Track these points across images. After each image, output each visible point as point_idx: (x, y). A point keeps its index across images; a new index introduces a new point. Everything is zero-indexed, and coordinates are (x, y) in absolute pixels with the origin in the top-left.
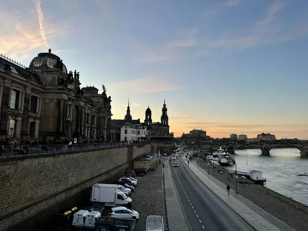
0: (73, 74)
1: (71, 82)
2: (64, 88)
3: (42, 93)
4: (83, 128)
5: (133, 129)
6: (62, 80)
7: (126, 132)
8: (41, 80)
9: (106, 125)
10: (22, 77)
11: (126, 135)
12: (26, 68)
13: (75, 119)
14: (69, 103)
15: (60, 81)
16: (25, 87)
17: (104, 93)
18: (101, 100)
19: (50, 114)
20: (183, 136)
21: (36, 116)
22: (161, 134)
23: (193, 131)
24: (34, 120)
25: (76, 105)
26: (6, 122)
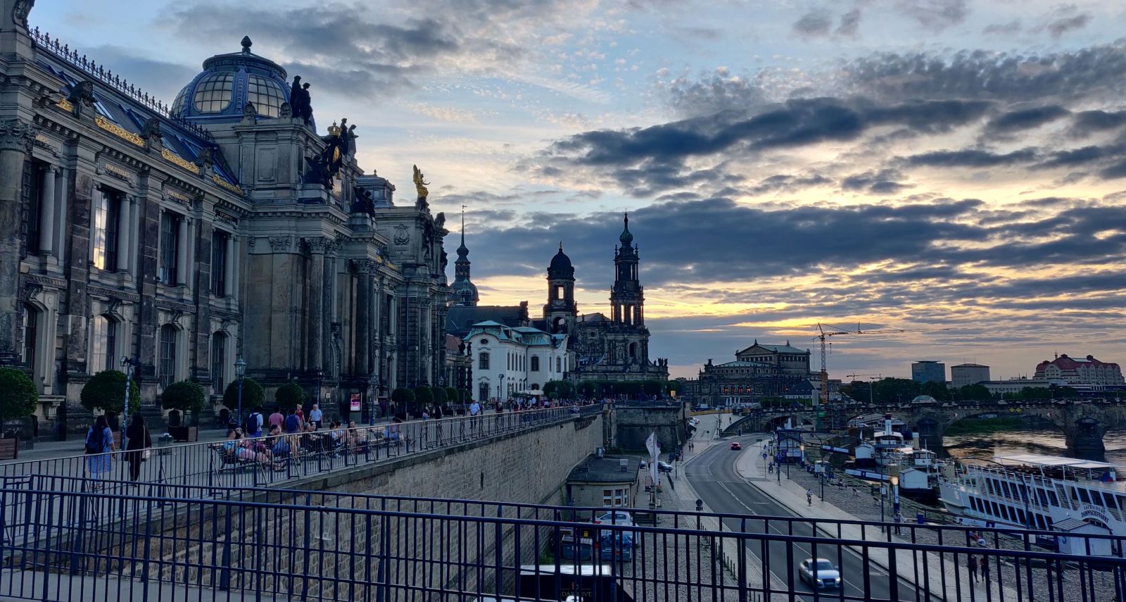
1: (336, 167)
3: (245, 215)
5: (512, 348)
7: (484, 361)
11: (485, 372)
15: (305, 166)
17: (423, 203)
18: (413, 232)
19: (277, 299)
20: (707, 376)
21: (224, 306)
22: (613, 368)
23: (750, 352)
24: (222, 322)
25: (351, 261)
26: (152, 336)
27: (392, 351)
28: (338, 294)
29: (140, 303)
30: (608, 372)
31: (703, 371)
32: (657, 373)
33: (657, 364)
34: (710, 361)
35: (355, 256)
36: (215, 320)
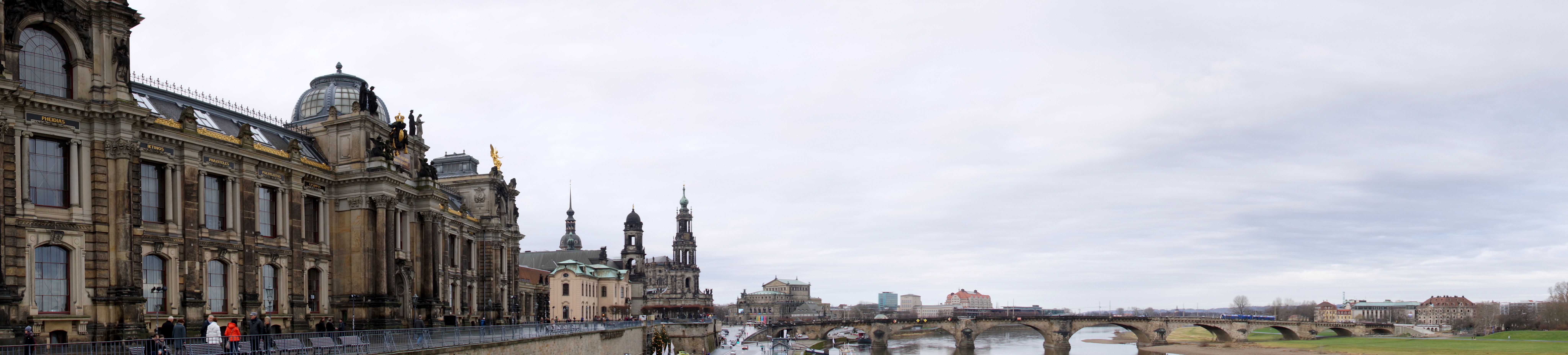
0: (407, 121)
1: (402, 145)
2: (385, 165)
3: (330, 184)
4: (441, 280)
5: (586, 281)
6: (378, 141)
7: (566, 290)
8: (325, 151)
9: (505, 269)
10: (279, 149)
11: (566, 298)
12: (286, 125)
13: (418, 253)
14: (400, 207)
15: (372, 145)
16: (288, 175)
17: (495, 171)
18: (488, 193)
19: (354, 243)
20: (743, 301)
21: (318, 250)
22: (674, 296)
23: (772, 284)
24: (315, 262)
25: (419, 213)
26: (254, 273)
27: (472, 281)
28: (411, 238)
29: (244, 251)
30: (670, 298)
31: (740, 297)
32: (705, 299)
33: (706, 293)
34: (745, 291)
35: (423, 209)
36: (308, 260)
